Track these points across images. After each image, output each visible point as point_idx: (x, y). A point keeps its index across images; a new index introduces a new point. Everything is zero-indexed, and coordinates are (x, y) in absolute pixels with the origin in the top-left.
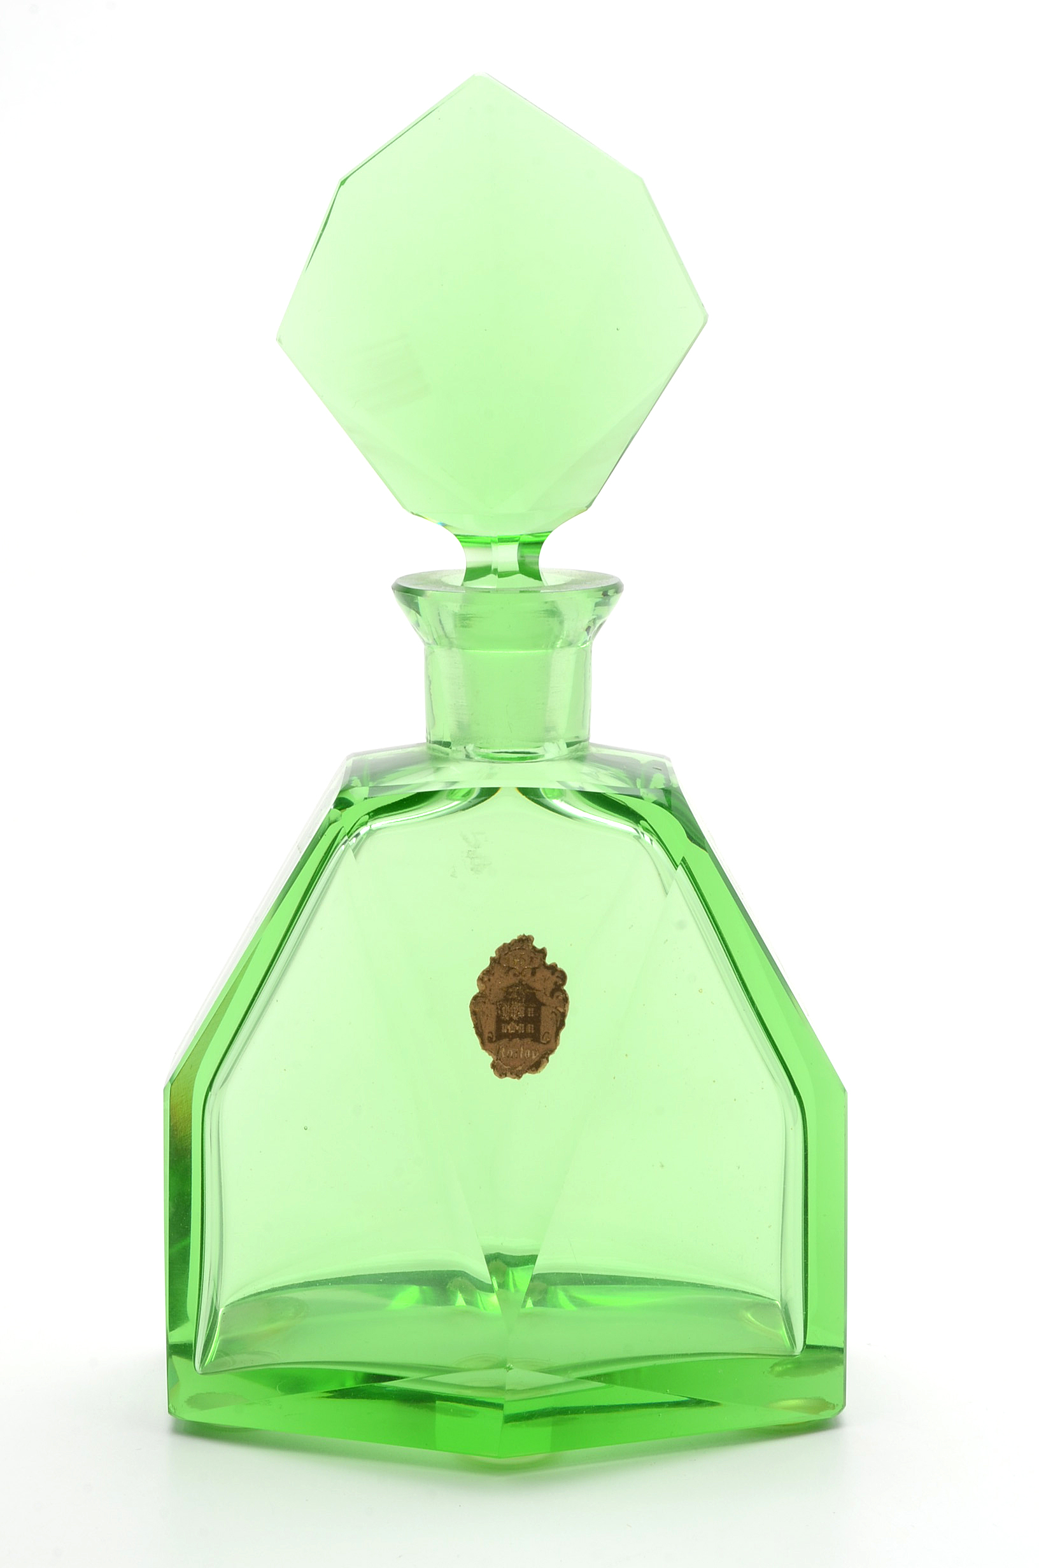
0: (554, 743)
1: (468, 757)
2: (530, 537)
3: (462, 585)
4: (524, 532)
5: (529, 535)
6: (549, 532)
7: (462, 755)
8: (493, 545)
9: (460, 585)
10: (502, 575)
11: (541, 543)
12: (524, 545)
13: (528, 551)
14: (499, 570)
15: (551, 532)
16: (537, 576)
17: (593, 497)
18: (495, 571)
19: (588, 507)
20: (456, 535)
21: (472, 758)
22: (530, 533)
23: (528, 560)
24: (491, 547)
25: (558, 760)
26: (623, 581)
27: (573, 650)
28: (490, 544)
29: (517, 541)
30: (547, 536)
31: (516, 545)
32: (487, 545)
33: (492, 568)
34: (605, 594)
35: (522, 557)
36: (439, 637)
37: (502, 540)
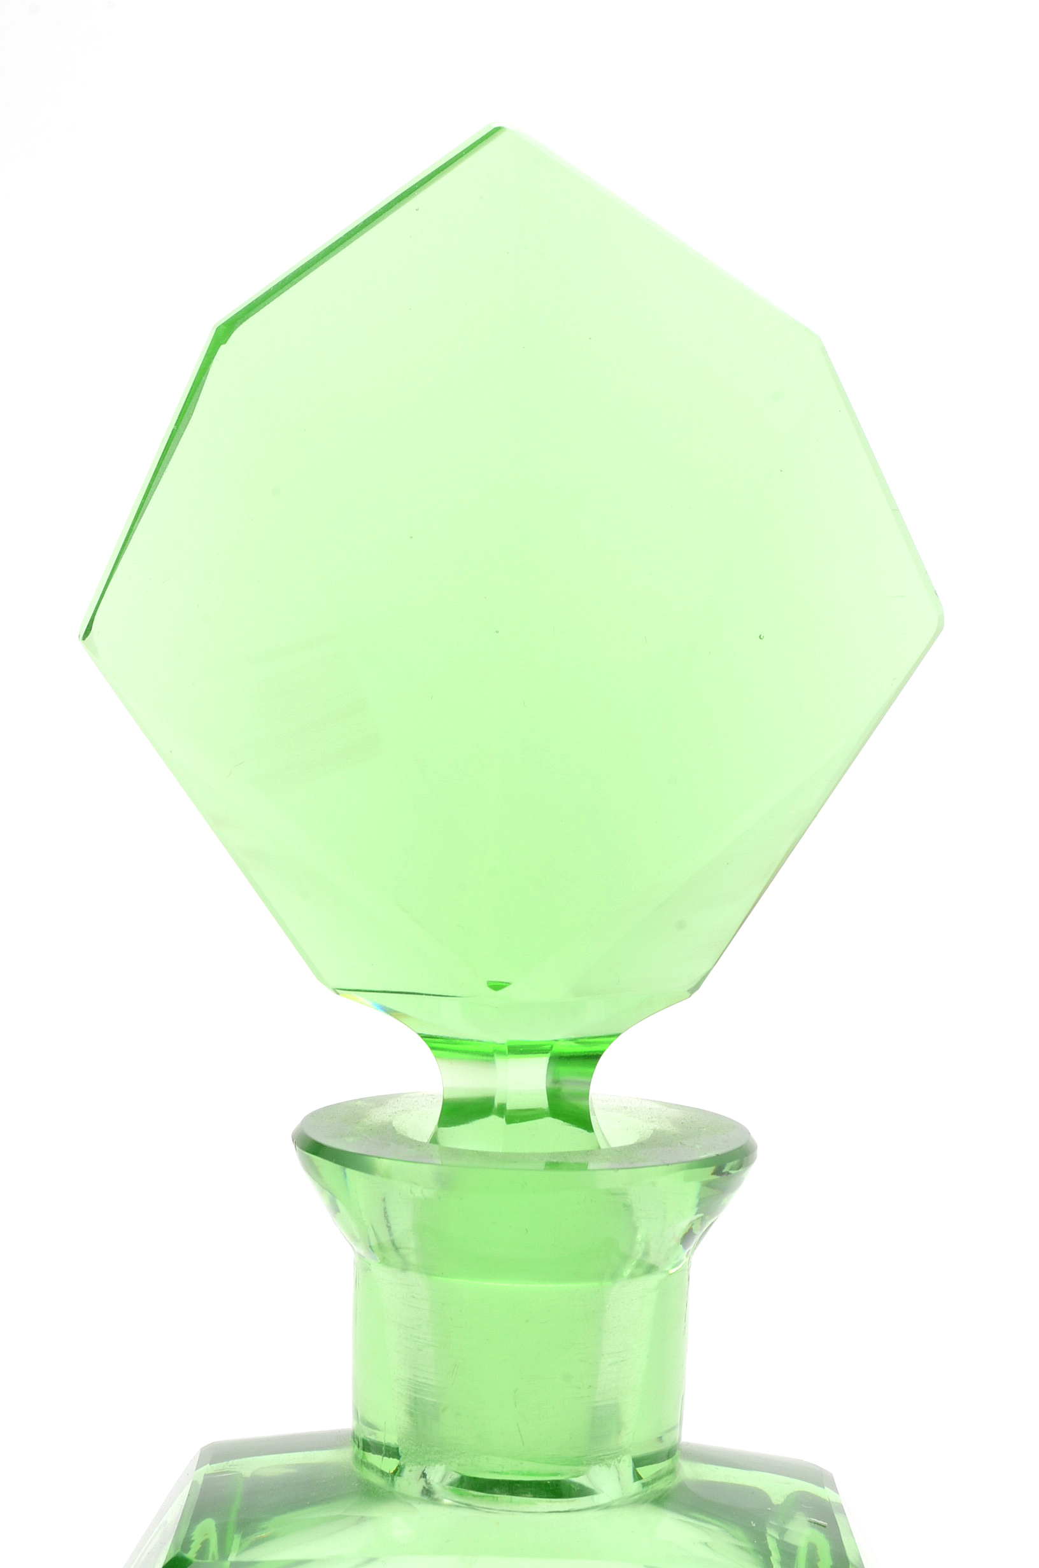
0: (609, 1466)
1: (428, 1492)
2: (572, 1043)
3: (434, 1140)
4: (561, 1036)
5: (571, 1040)
6: (610, 1036)
7: (417, 1487)
8: (496, 1056)
9: (424, 1136)
10: (515, 1117)
11: (595, 1057)
12: (559, 1059)
13: (568, 1072)
14: (508, 1107)
15: (618, 1035)
16: (583, 1121)
17: (705, 971)
18: (502, 1111)
19: (692, 991)
20: (423, 1036)
21: (437, 1500)
22: (573, 1037)
23: (566, 1089)
24: (493, 1062)
25: (619, 1506)
26: (757, 1136)
27: (654, 1279)
28: (493, 1056)
29: (544, 1052)
30: (610, 1043)
31: (544, 1060)
32: (487, 1056)
33: (496, 1102)
34: (718, 1172)
35: (556, 1082)
36: (380, 1245)
37: (516, 1050)
